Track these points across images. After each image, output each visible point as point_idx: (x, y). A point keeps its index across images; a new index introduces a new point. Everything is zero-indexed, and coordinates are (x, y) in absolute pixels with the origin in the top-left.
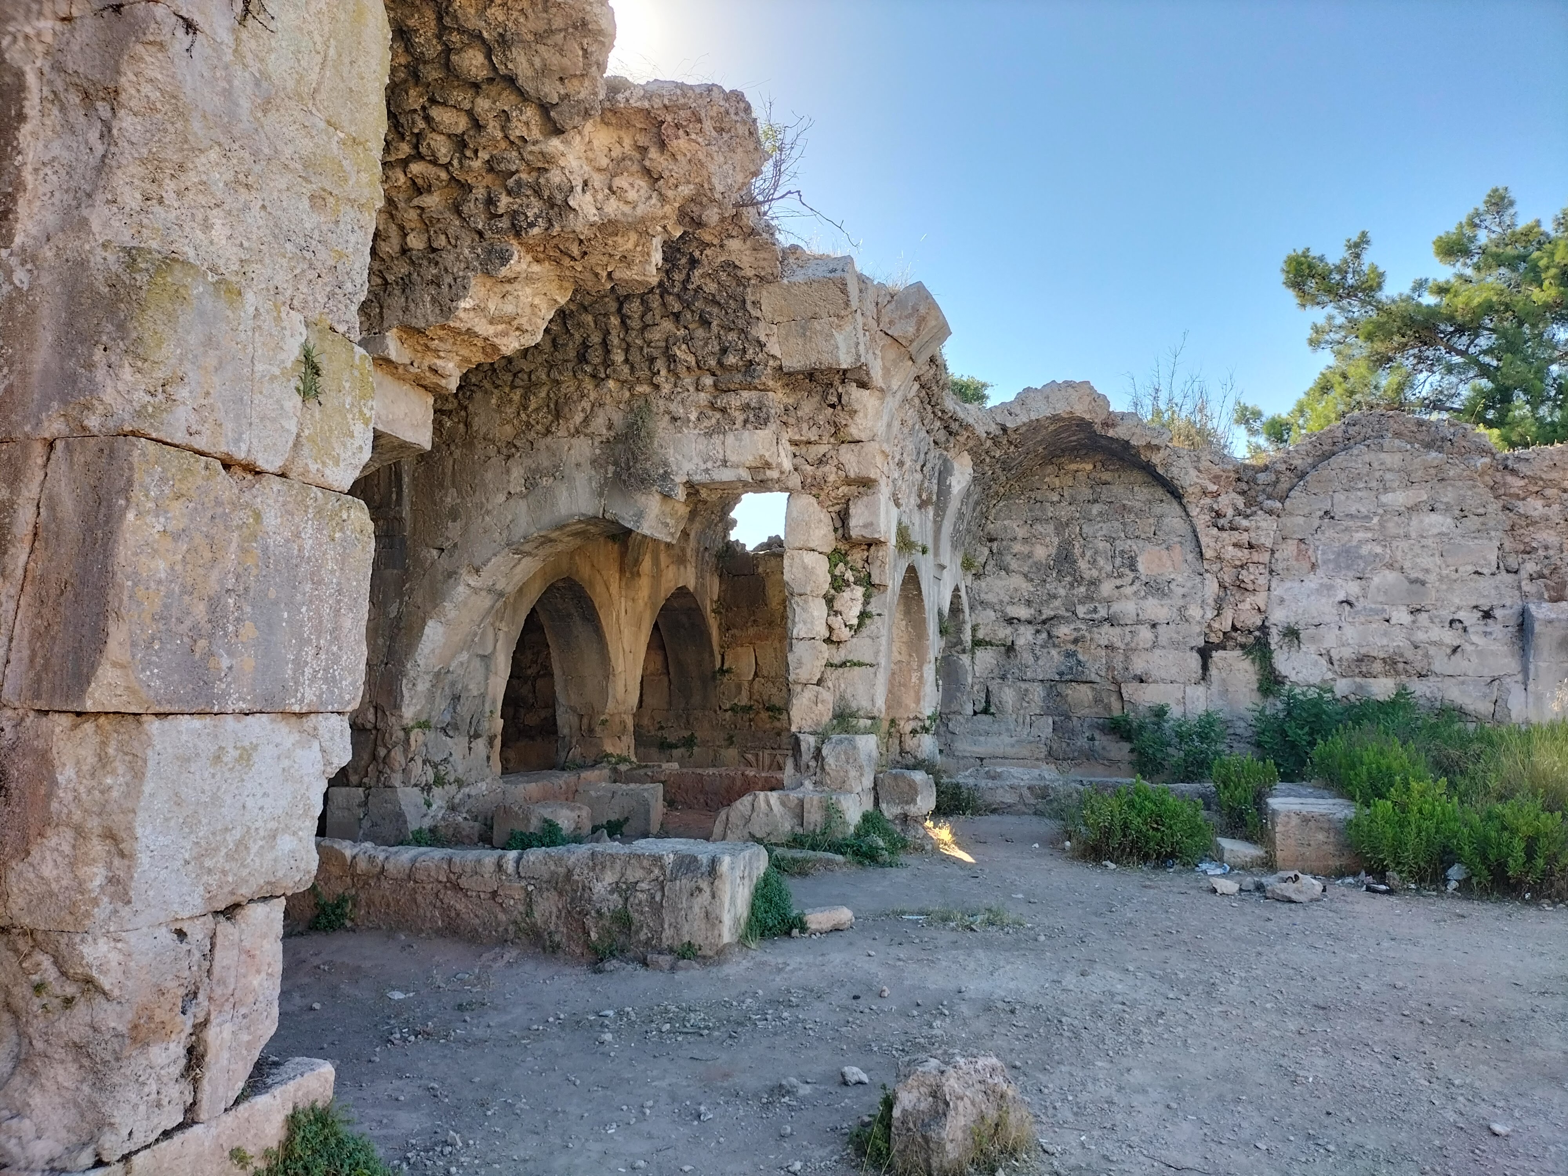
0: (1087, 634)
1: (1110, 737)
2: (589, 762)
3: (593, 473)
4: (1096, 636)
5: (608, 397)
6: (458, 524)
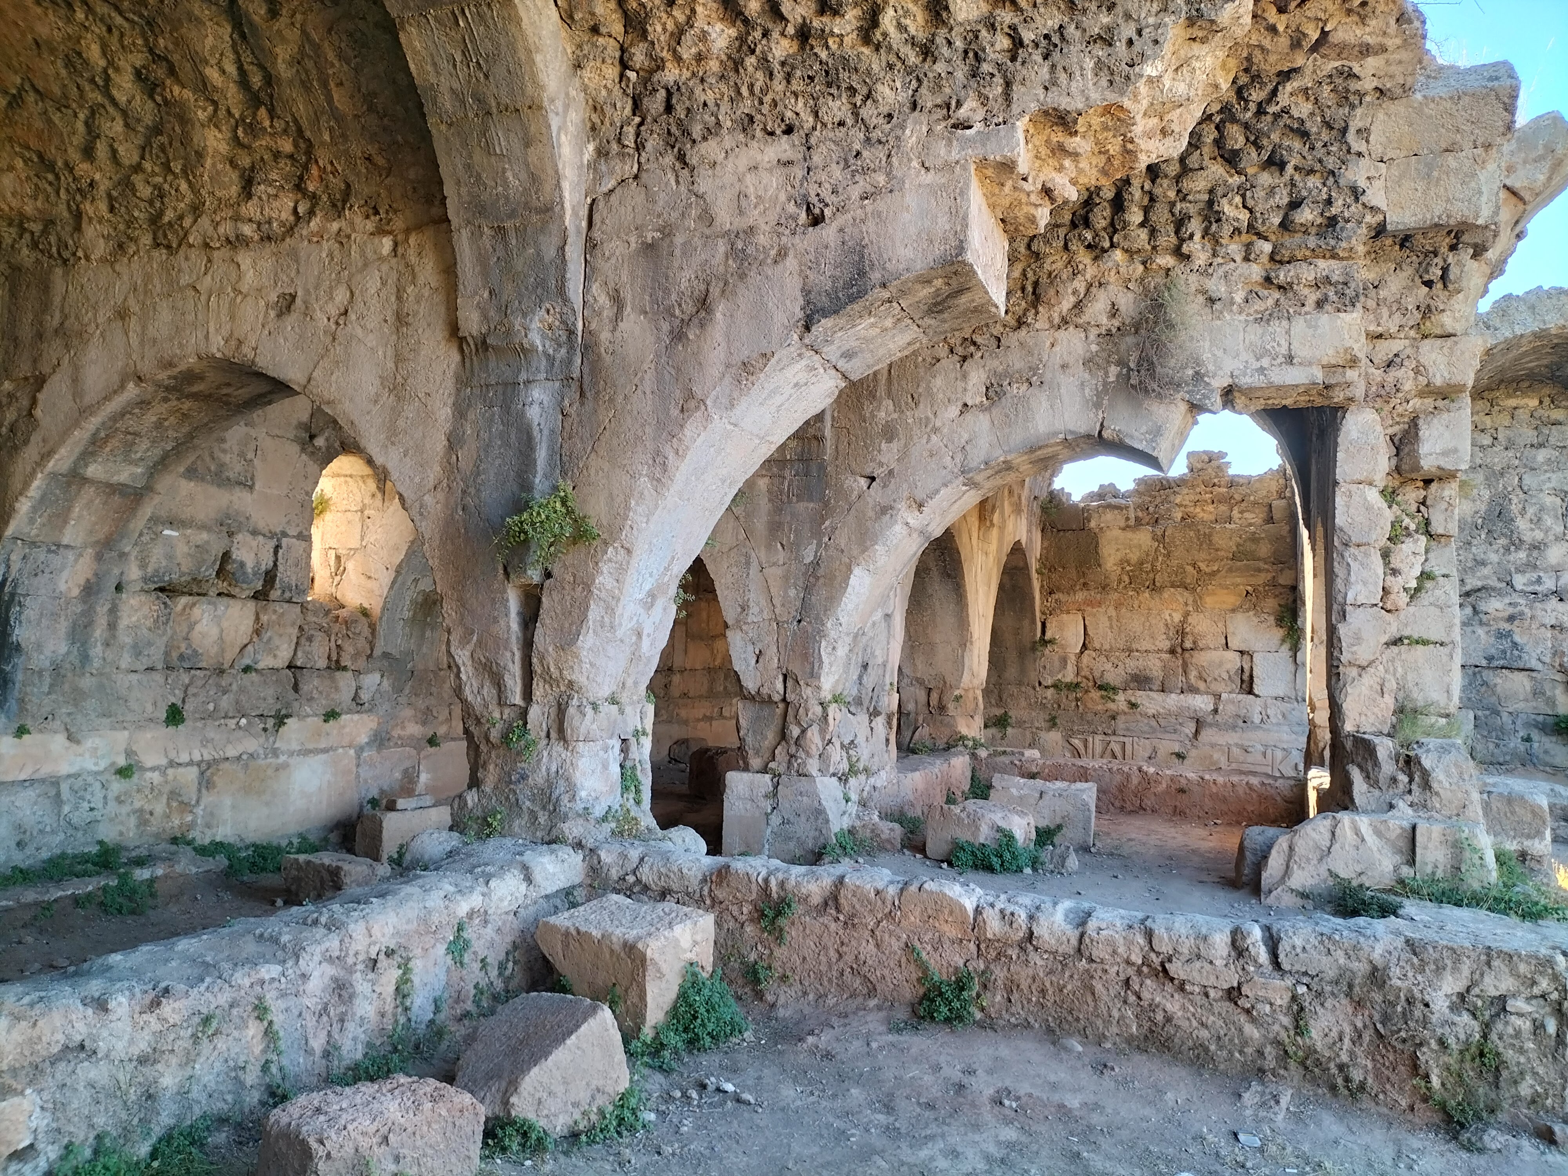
0: (1526, 610)
1: (1554, 739)
2: (941, 744)
3: (1087, 376)
4: (1539, 613)
5: (1113, 273)
6: (895, 445)
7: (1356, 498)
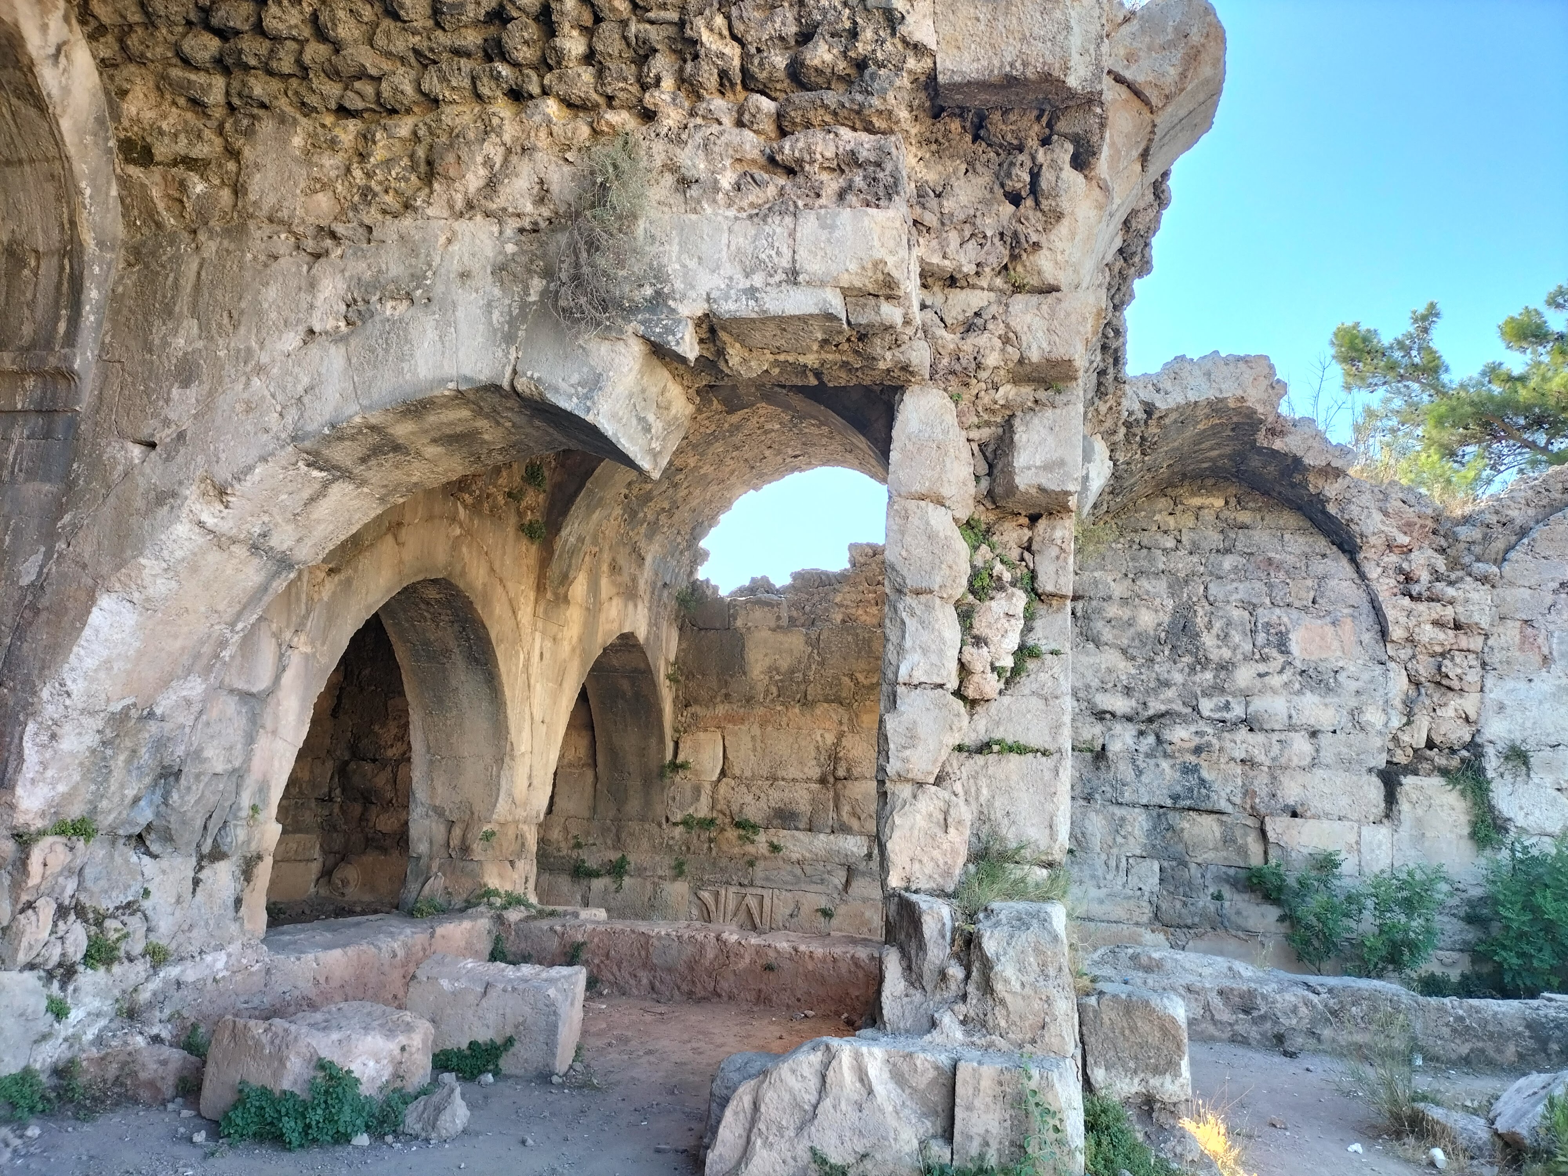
0: (1214, 741)
1: (1246, 897)
2: (458, 901)
3: (497, 292)
4: (1228, 745)
5: (543, 134)
6: (193, 392)
7: (914, 521)
